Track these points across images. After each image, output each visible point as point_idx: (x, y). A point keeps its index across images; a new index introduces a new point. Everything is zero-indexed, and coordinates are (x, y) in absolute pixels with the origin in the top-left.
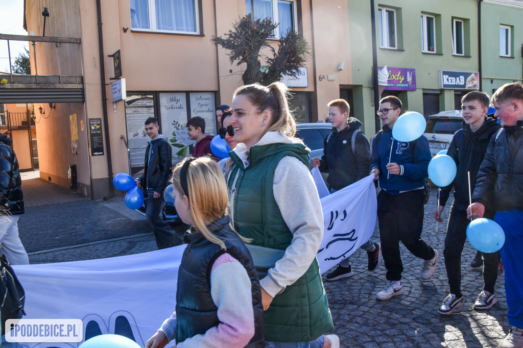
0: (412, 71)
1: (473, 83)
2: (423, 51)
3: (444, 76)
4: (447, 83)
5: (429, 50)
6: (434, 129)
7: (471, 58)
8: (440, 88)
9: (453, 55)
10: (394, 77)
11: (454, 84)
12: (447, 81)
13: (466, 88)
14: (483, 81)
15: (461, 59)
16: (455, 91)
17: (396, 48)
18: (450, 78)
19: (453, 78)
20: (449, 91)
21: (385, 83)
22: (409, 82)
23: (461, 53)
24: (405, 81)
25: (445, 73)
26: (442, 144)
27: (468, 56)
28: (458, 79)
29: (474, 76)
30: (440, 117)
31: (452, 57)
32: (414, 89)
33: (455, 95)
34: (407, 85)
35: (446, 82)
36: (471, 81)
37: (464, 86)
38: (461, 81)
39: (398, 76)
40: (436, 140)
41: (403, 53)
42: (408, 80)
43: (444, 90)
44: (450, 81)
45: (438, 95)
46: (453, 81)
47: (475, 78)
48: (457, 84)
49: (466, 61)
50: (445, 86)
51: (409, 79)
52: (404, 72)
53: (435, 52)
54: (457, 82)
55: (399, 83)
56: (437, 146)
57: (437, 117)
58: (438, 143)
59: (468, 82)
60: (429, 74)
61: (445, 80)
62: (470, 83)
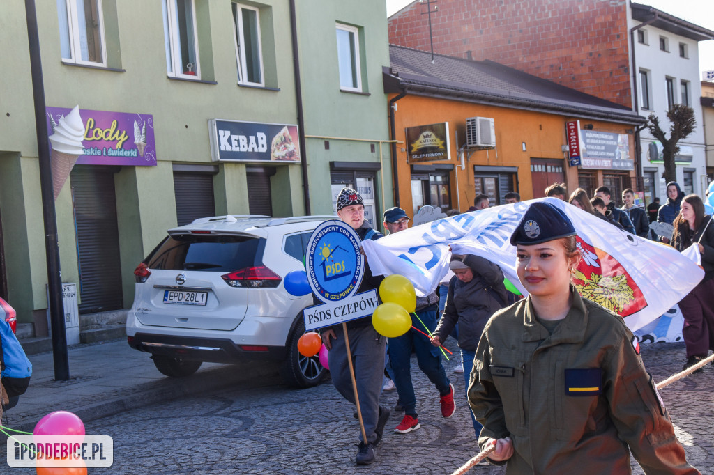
0: (146, 119)
1: (286, 148)
2: (170, 75)
3: (221, 132)
4: (229, 148)
5: (185, 71)
6: (189, 260)
7: (279, 93)
8: (214, 160)
9: (239, 85)
10: (102, 135)
11: (244, 150)
12: (227, 144)
13: (273, 160)
14: (308, 144)
15: (258, 93)
16: (248, 166)
17: (104, 65)
18: (234, 137)
19: (242, 138)
20: (233, 165)
21: (77, 148)
22: (140, 145)
23: (259, 81)
24: (129, 144)
25: (222, 125)
26: (199, 295)
27: (272, 89)
28: (252, 138)
29: (288, 133)
30: (194, 232)
31: (238, 90)
32: (151, 163)
33: (249, 174)
34: (133, 153)
35: (226, 147)
36: (282, 144)
37: (267, 155)
38: (259, 143)
39: (112, 130)
40: (185, 285)
41: (122, 76)
42: (136, 142)
43: (222, 163)
44: (235, 143)
45: (209, 176)
46: (242, 144)
47: (291, 138)
48: (250, 150)
49: (269, 97)
50: (223, 154)
51: (139, 139)
52: (125, 121)
53: (198, 78)
54: (251, 146)
55: (114, 149)
56: (189, 299)
57: (186, 231)
58: (191, 293)
59: (275, 147)
60: (187, 127)
61: (224, 141)
62: (279, 148)
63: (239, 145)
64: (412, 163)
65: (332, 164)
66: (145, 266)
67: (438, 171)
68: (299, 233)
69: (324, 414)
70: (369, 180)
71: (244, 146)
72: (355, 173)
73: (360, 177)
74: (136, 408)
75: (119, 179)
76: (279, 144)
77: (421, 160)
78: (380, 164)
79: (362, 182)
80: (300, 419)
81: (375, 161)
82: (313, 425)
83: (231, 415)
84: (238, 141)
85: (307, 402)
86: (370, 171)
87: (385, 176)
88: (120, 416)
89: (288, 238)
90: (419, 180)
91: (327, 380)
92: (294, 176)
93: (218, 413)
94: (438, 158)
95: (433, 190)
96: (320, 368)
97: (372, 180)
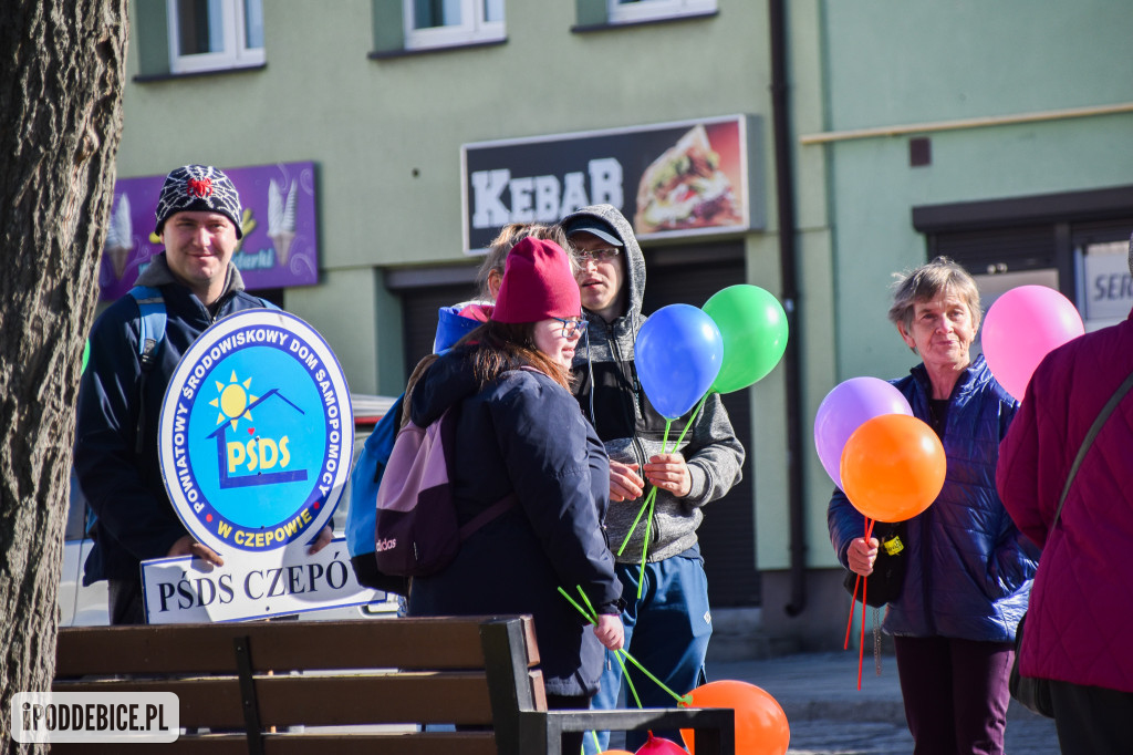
0: (303, 173)
3: (480, 178)
4: (500, 219)
9: (578, 32)
11: (546, 216)
12: (499, 208)
18: (520, 186)
19: (551, 182)
22: (280, 238)
24: (258, 238)
25: (481, 160)
28: (574, 180)
29: (704, 148)
32: (305, 278)
35: (490, 216)
36: (675, 184)
38: (595, 191)
44: (520, 201)
46: (544, 201)
47: (714, 158)
51: (280, 222)
52: (251, 186)
54: (569, 202)
59: (651, 195)
60: (416, 173)
61: (488, 200)
62: (664, 198)
63: (534, 206)
71: (548, 207)
76: (667, 182)
84: (533, 195)
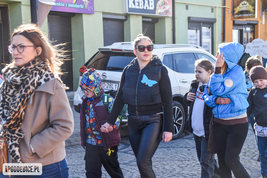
1: (164, 8)
4: (133, 7)
6: (109, 65)
8: (125, 13)
11: (142, 8)
13: (157, 14)
14: (177, 6)
16: (143, 17)
19: (141, 1)
22: (85, 2)
24: (80, 2)
26: (114, 85)
30: (113, 50)
32: (91, 12)
33: (143, 22)
34: (82, 6)
37: (154, 11)
38: (150, 5)
40: (106, 79)
42: (84, 0)
43: (129, 15)
44: (137, 4)
45: (122, 21)
46: (141, 4)
47: (167, 2)
48: (145, 8)
50: (130, 10)
54: (145, 6)
55: (72, 3)
56: (108, 87)
57: (109, 49)
58: (109, 84)
59: (158, 7)
61: (131, 2)
62: (160, 8)
63: (139, 5)
64: (234, 20)
65: (189, 18)
66: (85, 67)
67: (249, 25)
68: (171, 53)
69: (180, 155)
70: (209, 28)
71: (141, 6)
72: (201, 24)
73: (204, 26)
74: (77, 145)
75: (73, 20)
76: (161, 5)
77: (239, 18)
78: (216, 19)
79: (205, 29)
80: (167, 158)
81: (213, 17)
82: (175, 162)
83: (129, 152)
84: (139, 3)
85: (171, 148)
86: (210, 23)
87: (218, 27)
88: (68, 148)
89: (165, 56)
90: (237, 29)
91: (182, 137)
92: (168, 24)
93: (121, 151)
94: (250, 17)
95: (245, 36)
96: (179, 130)
97: (211, 28)
